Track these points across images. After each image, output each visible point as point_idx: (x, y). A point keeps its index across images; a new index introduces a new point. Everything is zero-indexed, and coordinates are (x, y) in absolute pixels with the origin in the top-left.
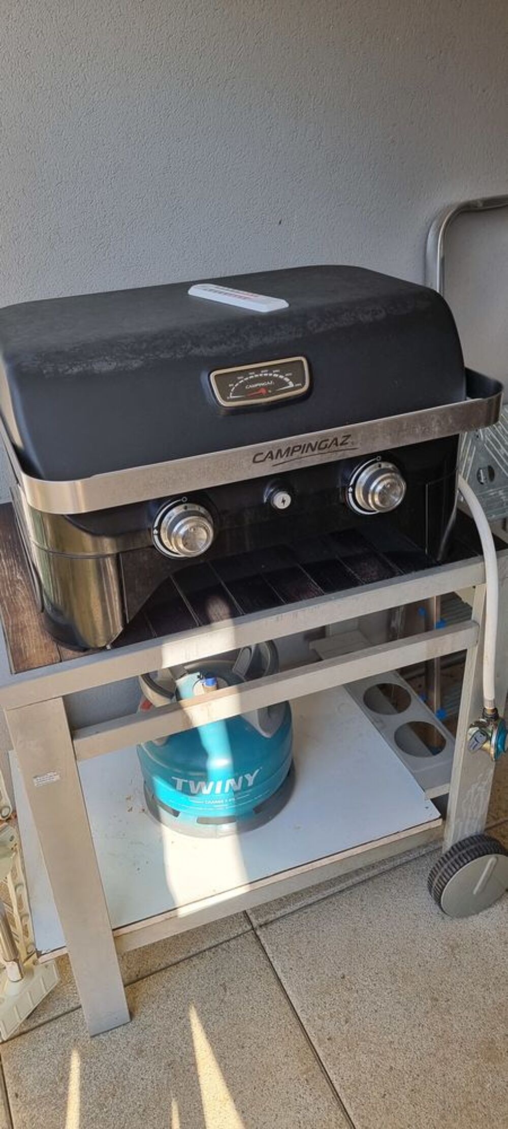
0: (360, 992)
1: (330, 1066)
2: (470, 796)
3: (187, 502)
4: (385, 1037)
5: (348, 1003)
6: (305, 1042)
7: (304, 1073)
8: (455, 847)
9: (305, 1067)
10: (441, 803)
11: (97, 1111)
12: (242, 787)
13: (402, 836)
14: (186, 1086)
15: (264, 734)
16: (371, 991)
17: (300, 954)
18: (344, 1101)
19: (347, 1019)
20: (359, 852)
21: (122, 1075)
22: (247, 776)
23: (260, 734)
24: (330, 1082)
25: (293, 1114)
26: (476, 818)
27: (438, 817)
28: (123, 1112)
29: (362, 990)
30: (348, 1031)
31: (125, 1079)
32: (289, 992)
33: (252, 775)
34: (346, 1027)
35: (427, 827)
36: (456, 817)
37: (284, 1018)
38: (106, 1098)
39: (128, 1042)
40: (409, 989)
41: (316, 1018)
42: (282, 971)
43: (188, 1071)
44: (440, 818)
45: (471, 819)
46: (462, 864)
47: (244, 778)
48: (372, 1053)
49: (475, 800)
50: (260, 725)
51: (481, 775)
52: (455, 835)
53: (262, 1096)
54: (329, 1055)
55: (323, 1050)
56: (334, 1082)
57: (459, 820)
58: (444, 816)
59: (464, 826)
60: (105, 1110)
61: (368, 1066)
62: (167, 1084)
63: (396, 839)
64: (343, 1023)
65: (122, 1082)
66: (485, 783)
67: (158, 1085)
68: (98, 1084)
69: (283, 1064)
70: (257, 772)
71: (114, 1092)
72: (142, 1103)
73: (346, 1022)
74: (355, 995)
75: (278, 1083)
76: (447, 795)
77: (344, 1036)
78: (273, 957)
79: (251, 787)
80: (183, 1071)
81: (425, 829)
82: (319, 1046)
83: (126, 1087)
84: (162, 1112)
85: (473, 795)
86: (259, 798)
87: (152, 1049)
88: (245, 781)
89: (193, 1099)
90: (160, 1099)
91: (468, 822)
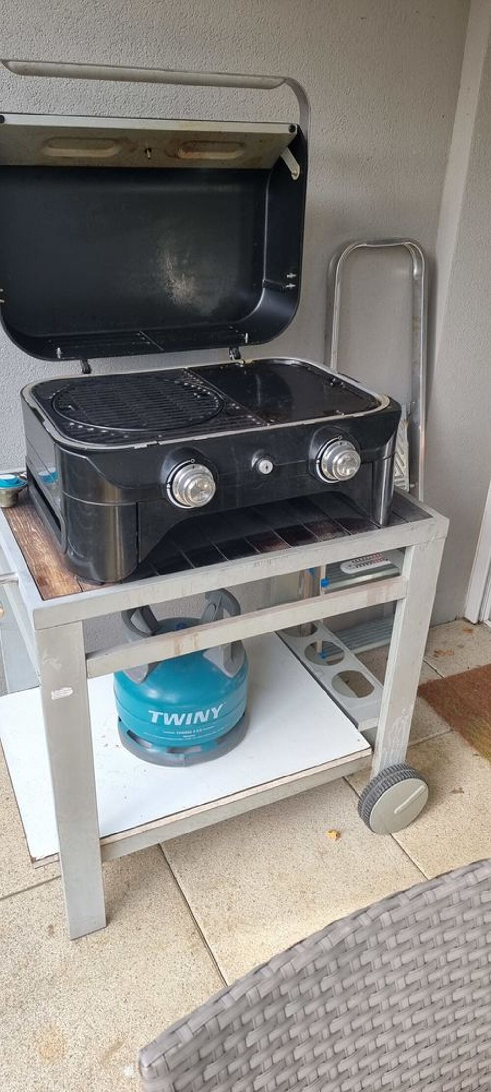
0: (242, 887)
1: (212, 943)
2: (395, 728)
3: (195, 463)
4: (260, 921)
5: (232, 895)
6: (193, 925)
7: (191, 948)
8: (381, 774)
9: (191, 943)
10: (369, 736)
11: (11, 978)
12: (208, 719)
13: (339, 763)
14: (89, 958)
15: (228, 674)
16: (252, 887)
17: (195, 858)
18: (221, 969)
19: (229, 907)
20: (305, 776)
21: (34, 952)
22: (213, 709)
23: (224, 675)
24: (211, 955)
25: (178, 978)
26: (399, 748)
27: (368, 747)
28: (33, 979)
29: (244, 886)
30: (230, 917)
31: (37, 955)
32: (183, 888)
33: (217, 708)
34: (227, 914)
35: (359, 756)
36: (384, 746)
37: (176, 907)
38: (20, 969)
39: (42, 926)
40: (283, 885)
41: (204, 907)
42: (178, 872)
43: (92, 947)
44: (369, 748)
45: (395, 749)
46: (387, 787)
47: (211, 711)
48: (248, 932)
49: (399, 731)
50: (225, 666)
51: (404, 710)
52: (382, 763)
53: (154, 965)
54: (212, 934)
55: (208, 931)
56: (215, 954)
57: (385, 749)
58: (373, 747)
59: (389, 755)
60: (18, 978)
61: (244, 942)
62: (73, 958)
63: (334, 766)
64: (226, 910)
65: (35, 957)
66: (407, 717)
67: (65, 958)
68: (13, 958)
69: (173, 942)
70: (221, 706)
71: (26, 964)
72: (51, 972)
73: (229, 910)
74: (238, 889)
75: (167, 955)
76: (376, 728)
77: (226, 920)
78: (171, 861)
79: (216, 720)
80: (88, 947)
81: (357, 758)
82: (205, 927)
83: (38, 960)
84: (67, 979)
85: (397, 728)
86: (221, 731)
87: (62, 931)
88: (211, 714)
89: (95, 968)
90: (66, 969)
91: (392, 751)
